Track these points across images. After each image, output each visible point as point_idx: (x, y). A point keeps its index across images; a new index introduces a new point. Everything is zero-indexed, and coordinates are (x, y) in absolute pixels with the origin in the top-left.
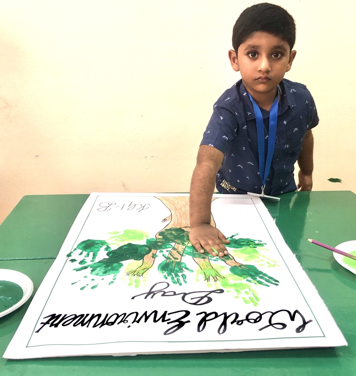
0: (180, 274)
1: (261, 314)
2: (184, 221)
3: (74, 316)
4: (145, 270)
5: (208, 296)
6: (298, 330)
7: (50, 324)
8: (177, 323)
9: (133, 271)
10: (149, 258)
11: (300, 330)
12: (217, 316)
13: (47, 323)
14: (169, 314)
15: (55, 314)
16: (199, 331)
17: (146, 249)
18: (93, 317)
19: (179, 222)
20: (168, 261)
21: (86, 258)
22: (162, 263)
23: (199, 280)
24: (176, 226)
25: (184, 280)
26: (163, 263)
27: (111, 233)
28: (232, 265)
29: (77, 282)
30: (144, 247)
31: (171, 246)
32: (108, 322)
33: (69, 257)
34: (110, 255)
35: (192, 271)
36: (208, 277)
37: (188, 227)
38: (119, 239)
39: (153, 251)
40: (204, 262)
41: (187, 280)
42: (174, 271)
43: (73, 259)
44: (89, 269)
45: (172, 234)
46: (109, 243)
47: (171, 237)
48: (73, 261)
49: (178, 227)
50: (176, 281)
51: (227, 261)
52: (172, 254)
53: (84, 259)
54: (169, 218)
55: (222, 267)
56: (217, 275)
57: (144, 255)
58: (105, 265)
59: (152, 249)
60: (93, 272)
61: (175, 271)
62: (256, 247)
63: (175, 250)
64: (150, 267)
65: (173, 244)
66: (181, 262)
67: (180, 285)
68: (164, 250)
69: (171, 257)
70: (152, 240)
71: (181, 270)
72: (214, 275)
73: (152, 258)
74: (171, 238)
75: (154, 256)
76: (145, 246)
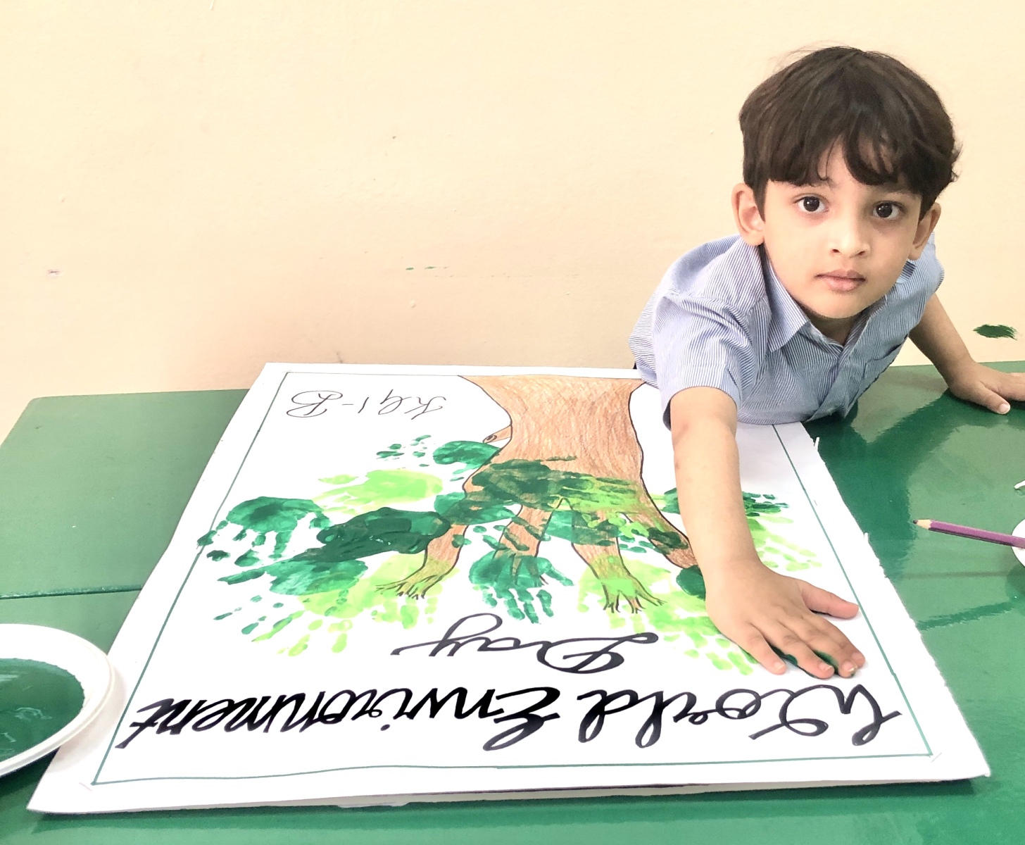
0: (534, 591)
1: (761, 694)
2: (550, 441)
3: (225, 705)
4: (432, 581)
5: (611, 651)
6: (859, 739)
7: (157, 727)
8: (523, 721)
9: (396, 584)
10: (442, 547)
11: (865, 738)
12: (634, 700)
13: (151, 722)
14: (498, 698)
15: (172, 700)
16: (582, 738)
17: (436, 524)
18: (281, 703)
19: (533, 442)
20: (500, 553)
21: (256, 548)
22: (482, 559)
23: (588, 609)
24: (525, 454)
25: (543, 606)
26: (484, 560)
27: (329, 480)
28: (684, 566)
29: (231, 614)
30: (430, 518)
31: (508, 514)
32: (326, 713)
33: (207, 547)
34: (329, 539)
35: (569, 582)
36: (613, 600)
37: (559, 459)
38: (353, 498)
39: (456, 528)
40: (606, 556)
41: (553, 607)
42: (516, 583)
43: (217, 550)
44: (267, 579)
45: (511, 478)
46: (325, 506)
47: (511, 487)
48: (217, 555)
49: (531, 459)
50: (523, 610)
51: (672, 552)
52: (511, 536)
53: (251, 551)
54: (504, 434)
55: (657, 571)
56: (641, 596)
57: (428, 540)
58: (313, 567)
59: (453, 522)
60: (280, 587)
61: (518, 583)
62: (758, 515)
63: (520, 524)
64: (445, 572)
65: (515, 508)
66: (538, 556)
67: (532, 622)
68: (489, 526)
69: (509, 544)
70: (452, 498)
71: (537, 578)
72: (631, 593)
73: (451, 547)
74: (508, 491)
75: (458, 543)
76: (431, 514)
